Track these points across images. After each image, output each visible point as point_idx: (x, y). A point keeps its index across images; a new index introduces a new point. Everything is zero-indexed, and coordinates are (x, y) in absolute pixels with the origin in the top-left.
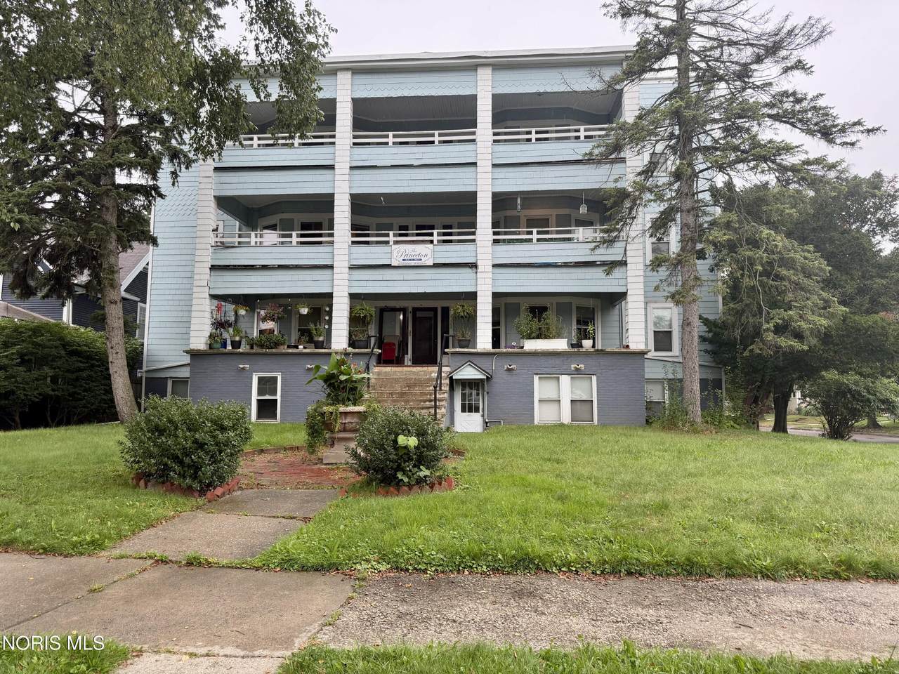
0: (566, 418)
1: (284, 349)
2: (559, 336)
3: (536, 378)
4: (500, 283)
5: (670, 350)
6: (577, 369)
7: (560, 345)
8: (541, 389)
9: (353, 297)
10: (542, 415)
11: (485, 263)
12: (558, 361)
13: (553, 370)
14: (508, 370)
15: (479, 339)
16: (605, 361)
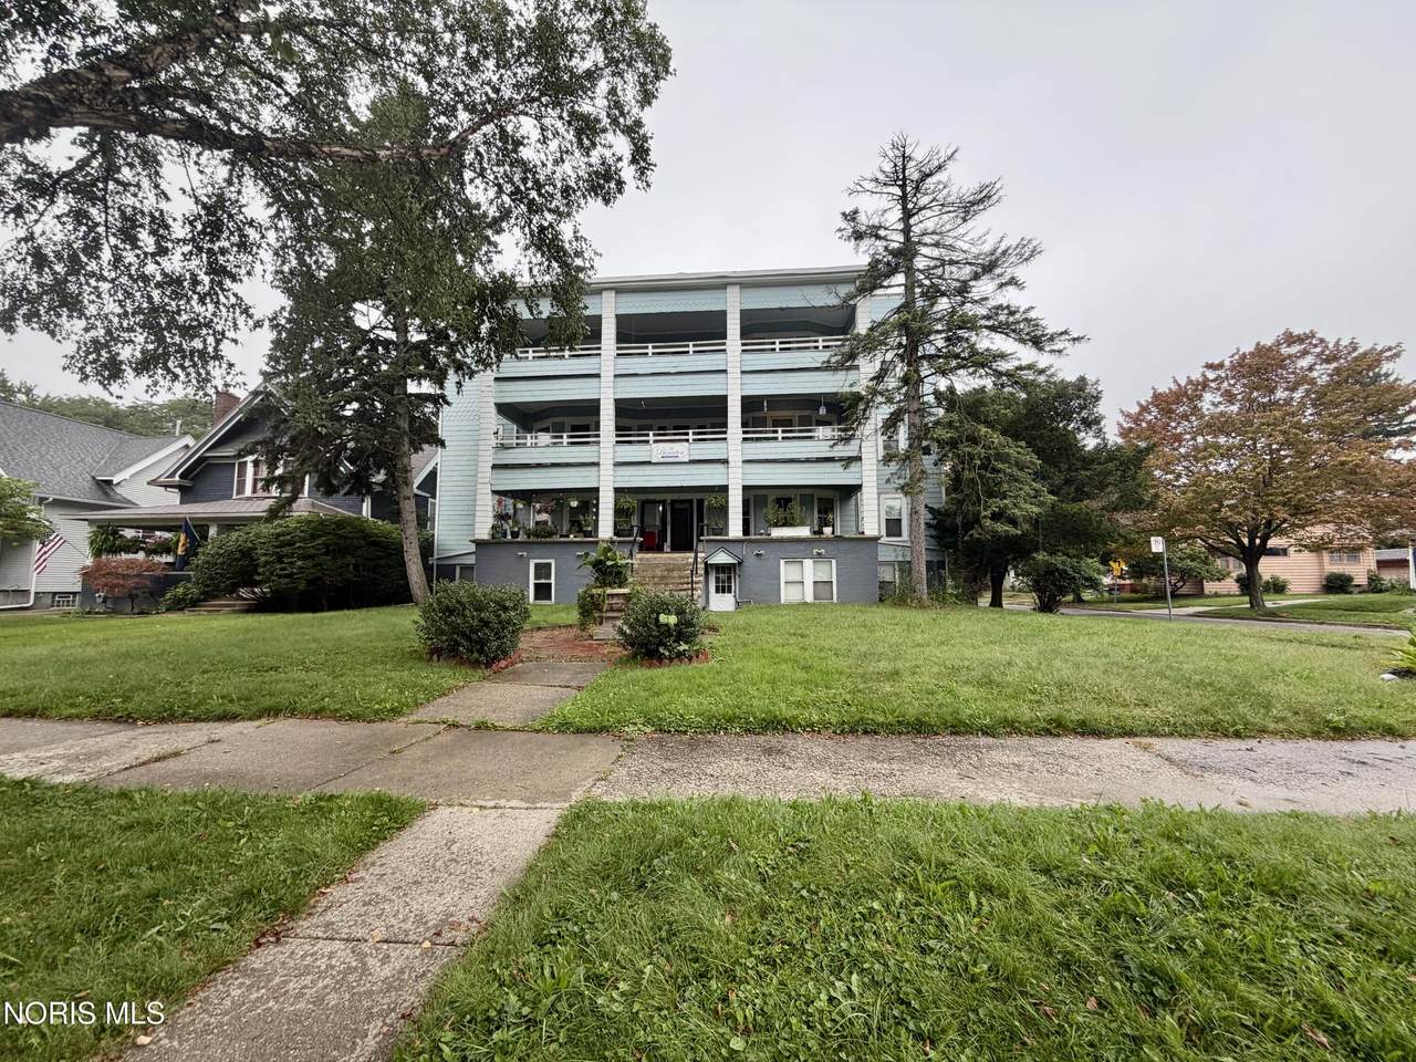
0: (809, 598)
1: (556, 538)
2: (802, 524)
3: (782, 562)
4: (750, 477)
5: (900, 535)
6: (819, 554)
7: (804, 532)
8: (787, 571)
9: (618, 491)
10: (788, 595)
11: (735, 459)
12: (802, 547)
13: (798, 555)
14: (757, 555)
15: (731, 528)
16: (844, 546)
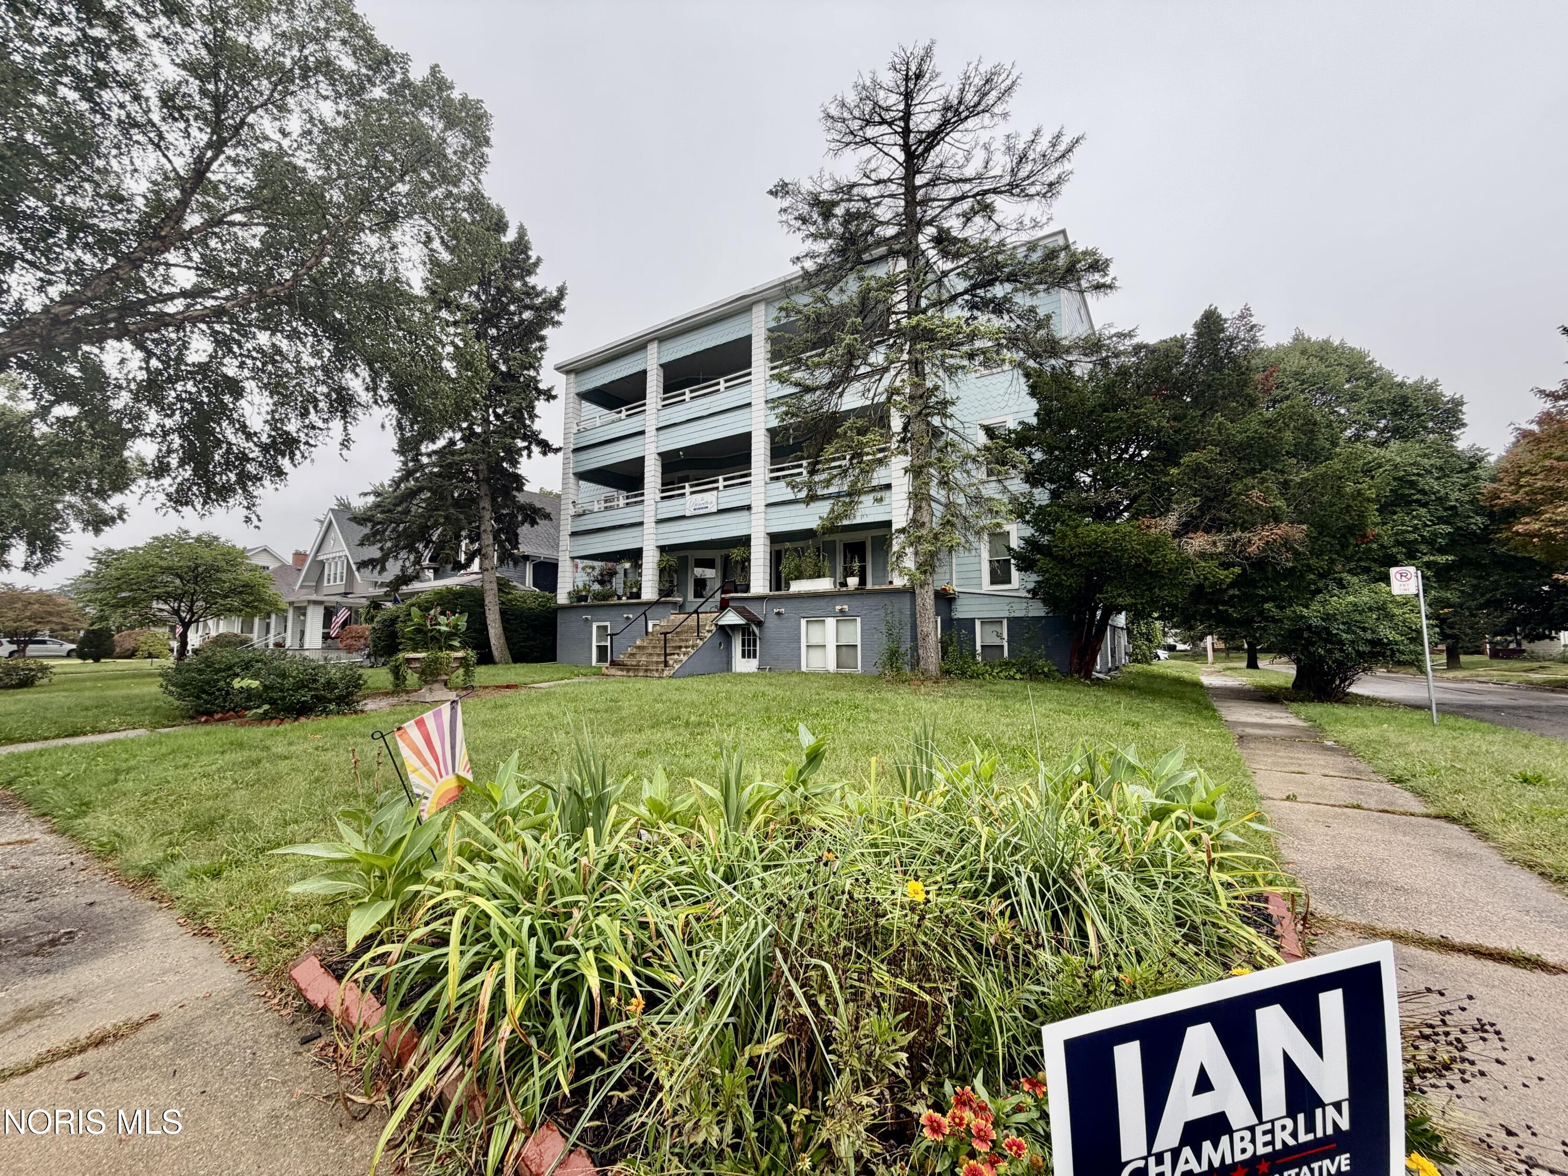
0: (832, 666)
3: (803, 622)
4: (772, 523)
5: (1009, 582)
6: (841, 611)
8: (809, 633)
10: (810, 661)
11: (758, 505)
12: (822, 603)
13: (819, 613)
14: (778, 614)
15: (753, 584)
16: (871, 601)
